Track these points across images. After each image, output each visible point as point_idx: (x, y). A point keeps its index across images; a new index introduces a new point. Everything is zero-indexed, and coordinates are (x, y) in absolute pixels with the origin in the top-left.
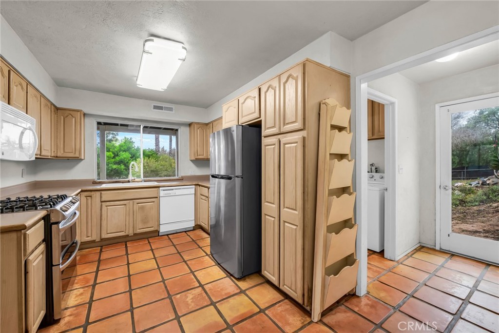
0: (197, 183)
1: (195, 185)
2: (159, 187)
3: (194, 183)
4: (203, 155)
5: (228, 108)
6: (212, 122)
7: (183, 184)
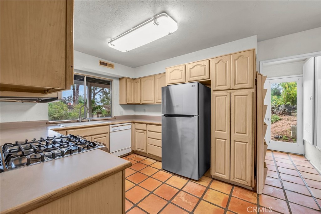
0: (132, 121)
1: (132, 122)
2: (109, 125)
3: (131, 121)
4: (131, 101)
5: (174, 70)
6: (140, 78)
7: (124, 122)
